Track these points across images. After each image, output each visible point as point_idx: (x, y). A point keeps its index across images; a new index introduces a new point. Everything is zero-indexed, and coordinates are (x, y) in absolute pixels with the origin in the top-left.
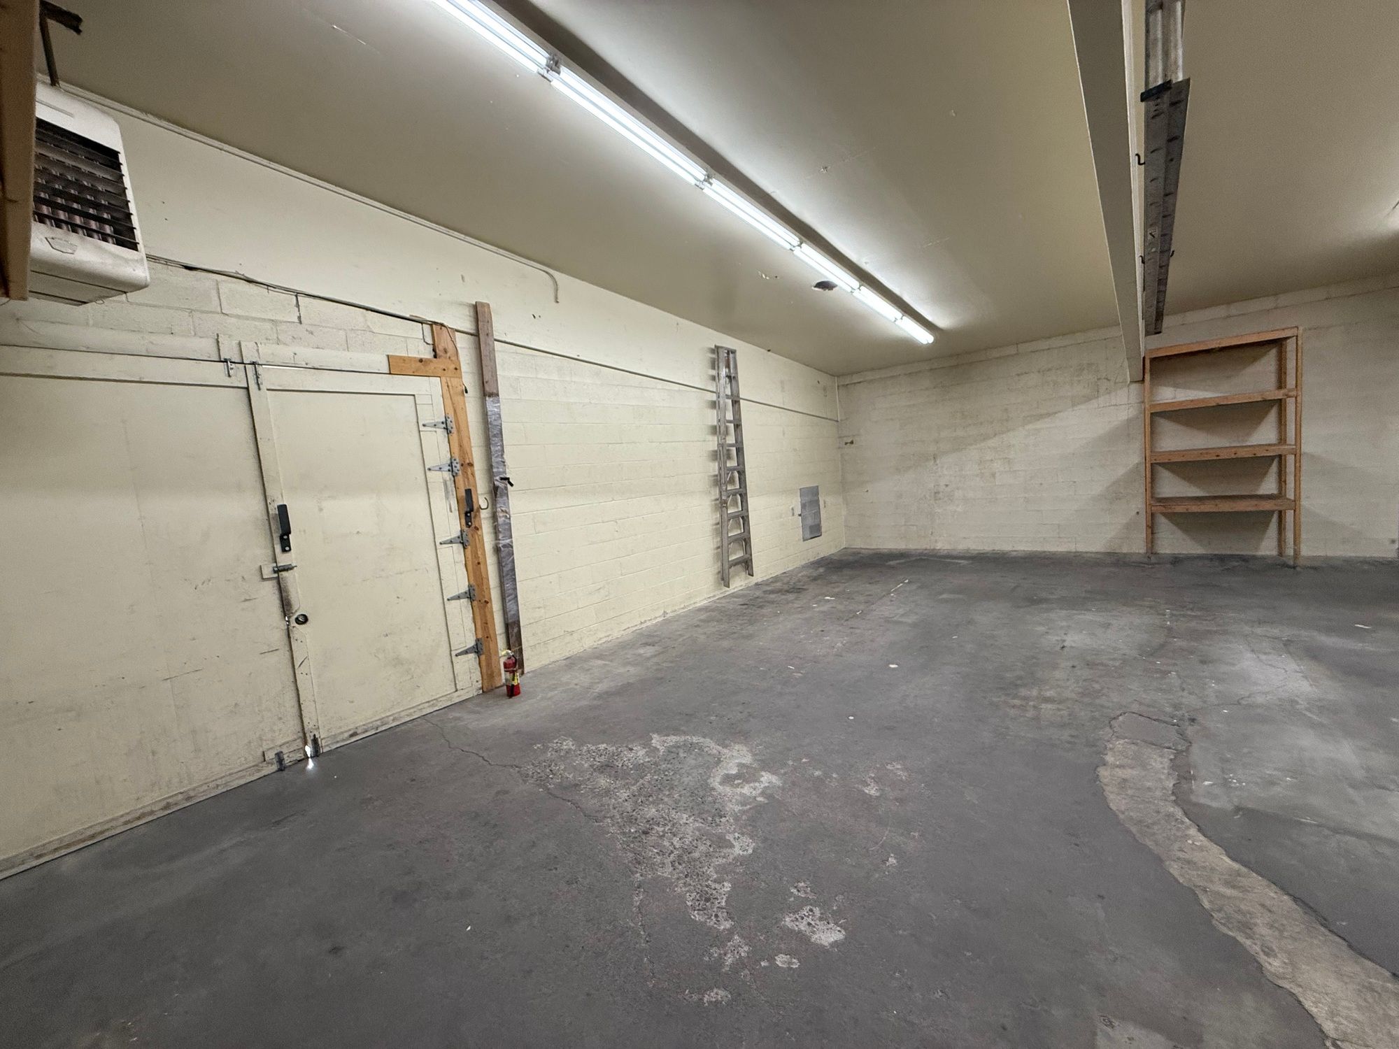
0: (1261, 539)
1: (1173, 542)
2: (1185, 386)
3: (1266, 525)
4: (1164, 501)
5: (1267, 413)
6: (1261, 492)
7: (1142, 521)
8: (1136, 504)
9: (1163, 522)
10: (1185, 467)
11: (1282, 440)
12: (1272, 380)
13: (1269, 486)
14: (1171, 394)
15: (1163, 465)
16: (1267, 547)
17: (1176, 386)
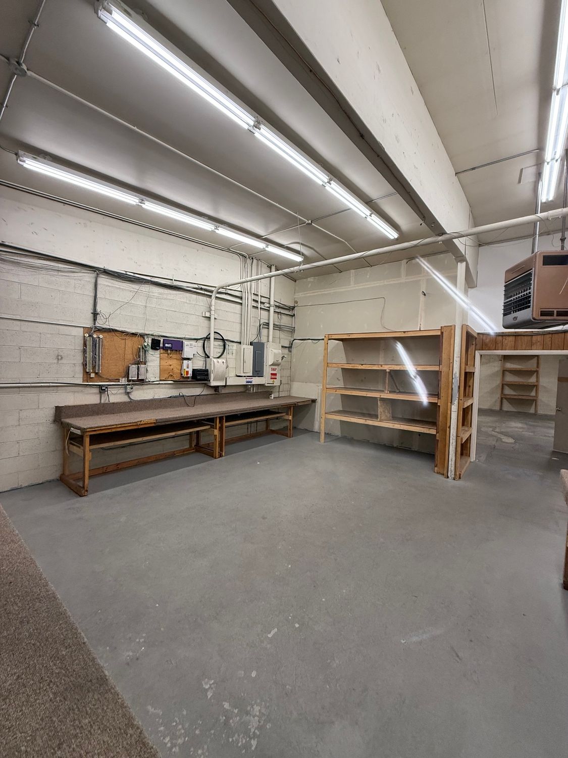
0: (530, 409)
1: (507, 407)
2: (513, 364)
3: (532, 404)
4: (505, 395)
5: (533, 374)
6: (531, 395)
7: (499, 400)
8: (498, 396)
9: (504, 401)
10: (512, 386)
11: (537, 381)
12: (535, 365)
13: (533, 394)
14: (509, 365)
15: (506, 385)
16: (532, 411)
17: (511, 363)
